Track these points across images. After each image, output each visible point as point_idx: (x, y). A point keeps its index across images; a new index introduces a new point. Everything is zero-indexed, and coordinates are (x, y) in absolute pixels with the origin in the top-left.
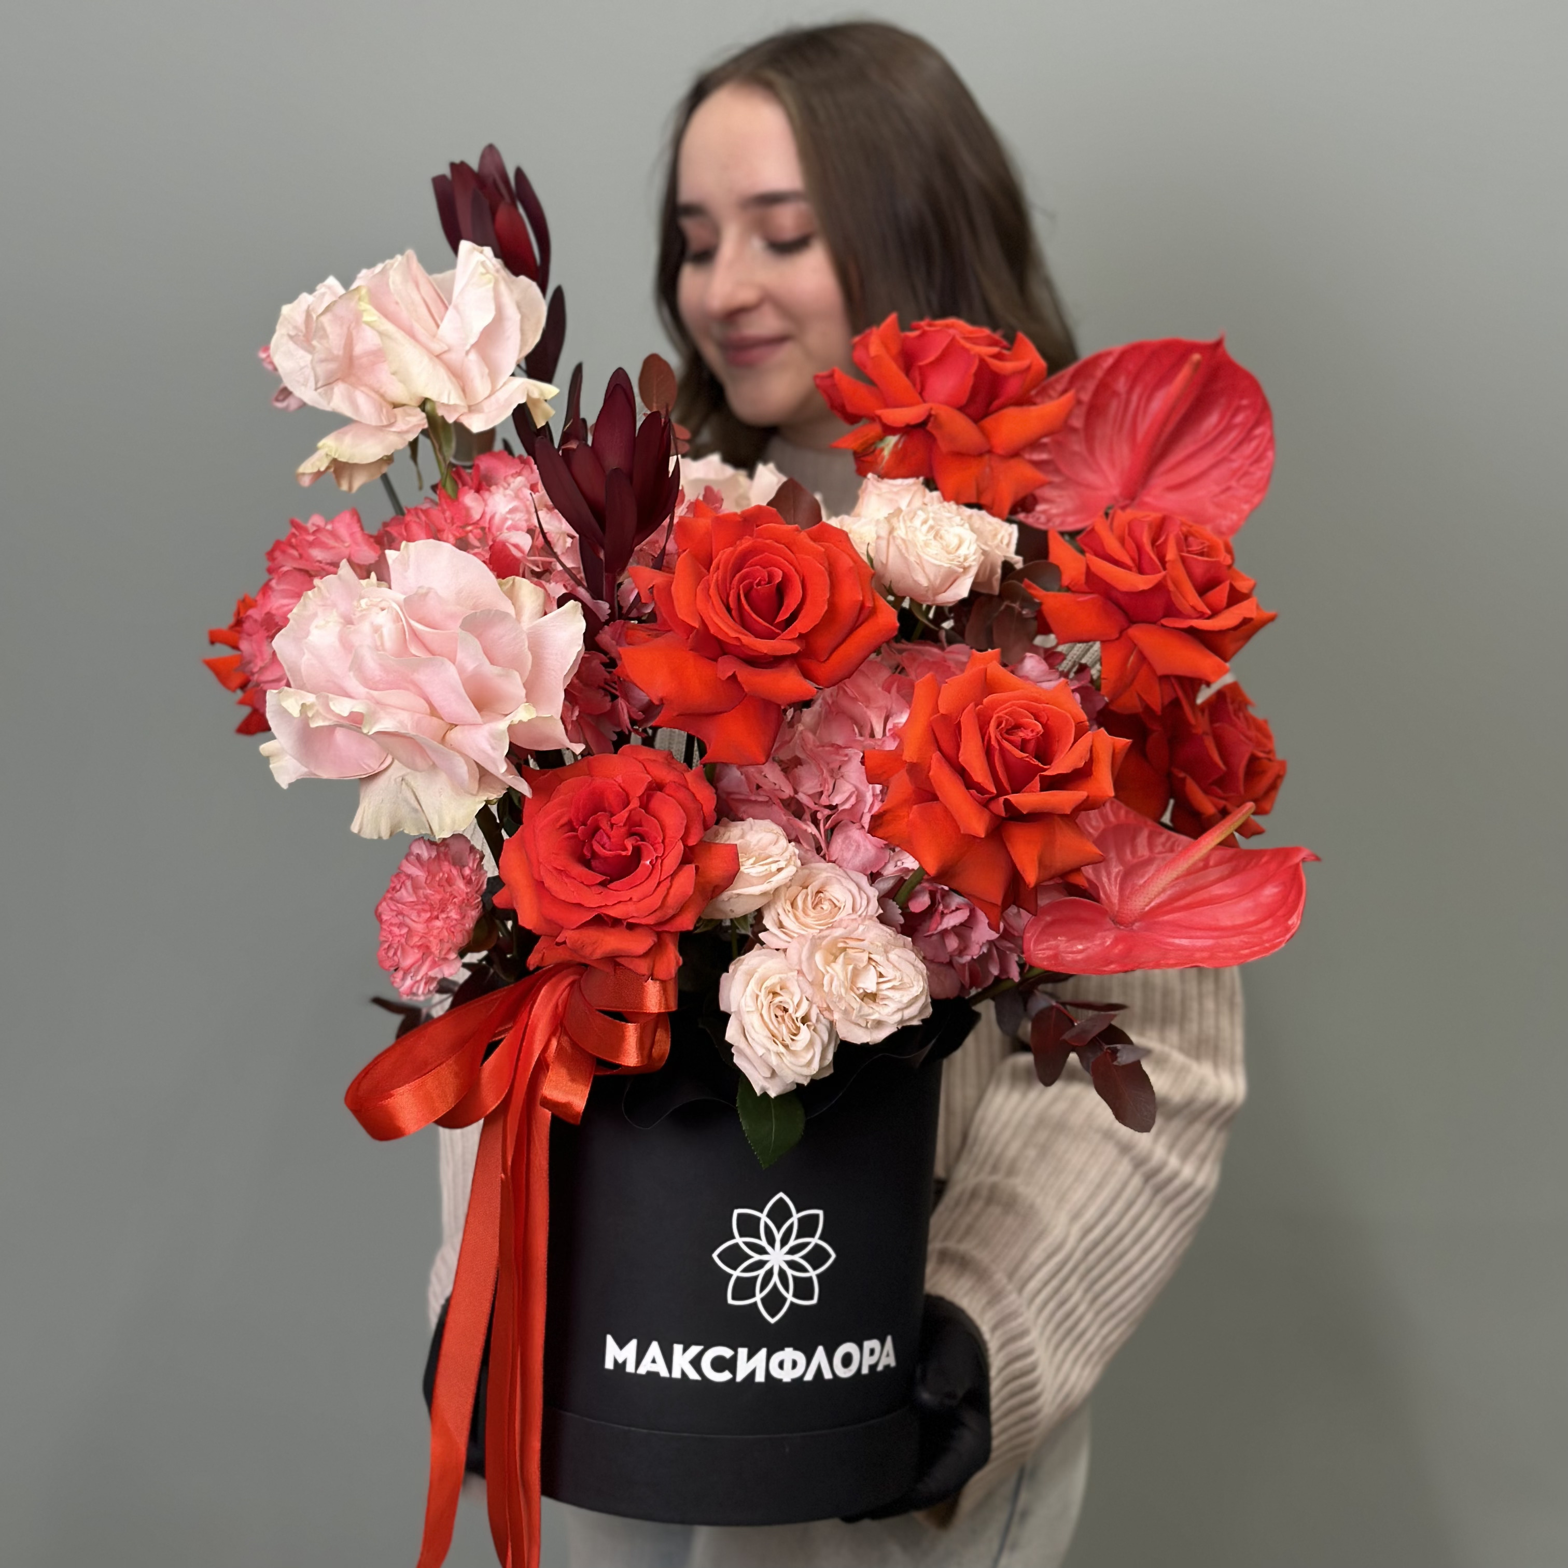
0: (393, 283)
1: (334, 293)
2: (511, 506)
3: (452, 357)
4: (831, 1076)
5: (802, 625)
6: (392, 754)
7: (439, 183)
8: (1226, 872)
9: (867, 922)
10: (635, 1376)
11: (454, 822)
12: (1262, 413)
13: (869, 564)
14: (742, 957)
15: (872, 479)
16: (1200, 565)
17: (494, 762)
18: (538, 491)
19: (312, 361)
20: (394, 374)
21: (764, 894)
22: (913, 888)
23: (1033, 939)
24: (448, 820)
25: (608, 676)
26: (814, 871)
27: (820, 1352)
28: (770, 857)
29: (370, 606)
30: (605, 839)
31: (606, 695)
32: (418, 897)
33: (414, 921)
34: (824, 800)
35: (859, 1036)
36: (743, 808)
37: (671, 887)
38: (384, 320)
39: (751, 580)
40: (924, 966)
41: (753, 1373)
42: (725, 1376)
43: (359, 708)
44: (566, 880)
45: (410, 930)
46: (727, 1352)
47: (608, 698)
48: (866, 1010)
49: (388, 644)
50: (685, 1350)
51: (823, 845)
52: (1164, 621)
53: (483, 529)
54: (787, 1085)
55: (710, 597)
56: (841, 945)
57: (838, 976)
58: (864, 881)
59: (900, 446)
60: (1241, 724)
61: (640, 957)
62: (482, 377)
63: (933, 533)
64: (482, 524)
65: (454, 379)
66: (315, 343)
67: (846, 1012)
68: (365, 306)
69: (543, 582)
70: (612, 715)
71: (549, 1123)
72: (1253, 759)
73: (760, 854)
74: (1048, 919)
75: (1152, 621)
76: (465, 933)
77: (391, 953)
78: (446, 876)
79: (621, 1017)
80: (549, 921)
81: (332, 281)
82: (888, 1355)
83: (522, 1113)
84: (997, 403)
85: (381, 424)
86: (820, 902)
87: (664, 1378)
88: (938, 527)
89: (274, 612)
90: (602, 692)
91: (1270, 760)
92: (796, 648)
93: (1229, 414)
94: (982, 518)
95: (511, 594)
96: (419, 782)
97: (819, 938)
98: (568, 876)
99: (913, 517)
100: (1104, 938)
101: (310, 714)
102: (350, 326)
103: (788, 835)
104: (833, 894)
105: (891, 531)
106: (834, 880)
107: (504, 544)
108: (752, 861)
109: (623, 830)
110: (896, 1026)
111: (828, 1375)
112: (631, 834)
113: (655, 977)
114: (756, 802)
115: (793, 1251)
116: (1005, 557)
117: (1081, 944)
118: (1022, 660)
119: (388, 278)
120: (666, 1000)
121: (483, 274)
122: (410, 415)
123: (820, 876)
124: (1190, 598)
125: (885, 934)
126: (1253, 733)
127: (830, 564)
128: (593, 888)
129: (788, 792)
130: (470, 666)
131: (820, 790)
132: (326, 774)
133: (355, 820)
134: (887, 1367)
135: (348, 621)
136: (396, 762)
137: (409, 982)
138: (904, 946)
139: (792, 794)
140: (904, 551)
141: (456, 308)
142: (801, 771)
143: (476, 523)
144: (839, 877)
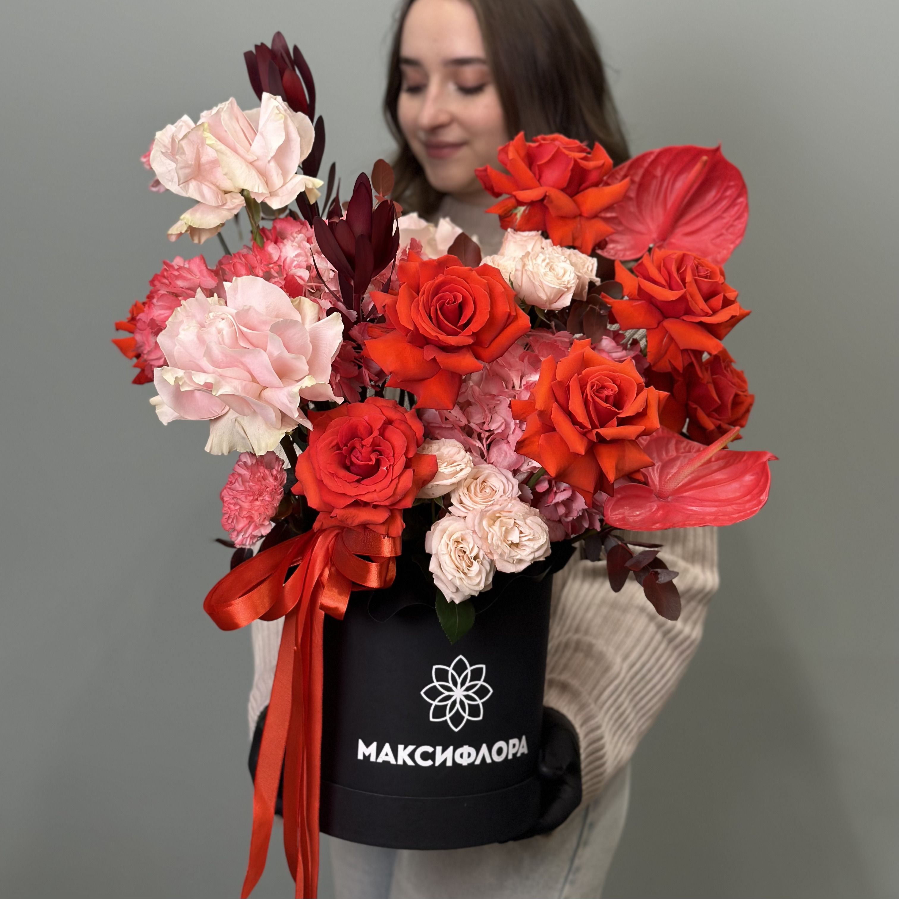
0: (223, 120)
1: (188, 126)
2: (296, 252)
3: (259, 164)
4: (491, 589)
5: (474, 327)
6: (229, 406)
7: (248, 56)
8: (722, 465)
9: (513, 501)
10: (376, 763)
11: (267, 446)
12: (742, 190)
13: (510, 286)
14: (439, 521)
15: (511, 233)
16: (705, 283)
17: (291, 410)
18: (312, 243)
19: (176, 168)
20: (225, 175)
21: (453, 484)
22: (539, 478)
23: (610, 508)
24: (263, 445)
25: (357, 355)
26: (481, 469)
27: (484, 747)
28: (455, 462)
29: (216, 317)
30: (359, 454)
31: (355, 366)
32: (245, 487)
33: (243, 502)
34: (486, 427)
35: (509, 568)
36: (437, 431)
37: (398, 482)
38: (219, 143)
39: (444, 300)
40: (547, 527)
41: (445, 761)
42: (429, 763)
43: (210, 379)
44: (336, 479)
45: (241, 507)
46: (430, 749)
47: (357, 367)
48: (513, 553)
49: (227, 341)
50: (405, 748)
51: (485, 454)
52: (685, 318)
53: (279, 266)
54: (465, 596)
55: (419, 311)
56: (498, 515)
57: (496, 534)
58: (510, 475)
59: (527, 212)
60: (729, 374)
61: (381, 524)
62: (278, 175)
63: (549, 267)
64: (279, 263)
65: (261, 177)
66: (177, 157)
67: (501, 555)
68: (207, 134)
69: (318, 299)
70: (359, 377)
71: (323, 618)
72: (737, 395)
73: (450, 460)
74: (619, 496)
75: (677, 317)
76: (274, 509)
77: (230, 521)
78: (262, 475)
79: (370, 559)
80: (327, 504)
81: (186, 118)
82: (523, 747)
83: (307, 613)
84: (584, 185)
85: (218, 205)
86: (484, 488)
87: (393, 765)
88: (552, 263)
89: (155, 318)
90: (353, 364)
91: (746, 396)
92: (471, 341)
93: (721, 191)
94: (575, 254)
95: (299, 308)
96: (245, 421)
97: (485, 511)
98: (337, 477)
99: (537, 257)
100: (651, 506)
101: (180, 383)
102: (198, 146)
103: (465, 447)
104: (491, 483)
105: (524, 266)
106: (493, 475)
107: (293, 276)
108: (445, 464)
109: (370, 449)
110: (530, 562)
111: (489, 761)
112: (374, 451)
113: (390, 535)
114: (445, 428)
115: (468, 689)
116: (590, 279)
117: (638, 511)
118: (601, 340)
119: (221, 116)
120: (395, 549)
121: (277, 114)
122: (235, 198)
123: (484, 472)
124: (701, 304)
125: (524, 508)
126: (736, 380)
127: (490, 290)
128: (352, 484)
129: (464, 422)
130: (276, 353)
131: (483, 421)
132: (190, 417)
133: (208, 444)
134: (523, 754)
135: (202, 326)
136: (231, 410)
137: (240, 537)
138: (535, 515)
139: (467, 423)
140: (532, 279)
141: (262, 134)
142: (472, 409)
143: (275, 263)
144: (495, 473)
